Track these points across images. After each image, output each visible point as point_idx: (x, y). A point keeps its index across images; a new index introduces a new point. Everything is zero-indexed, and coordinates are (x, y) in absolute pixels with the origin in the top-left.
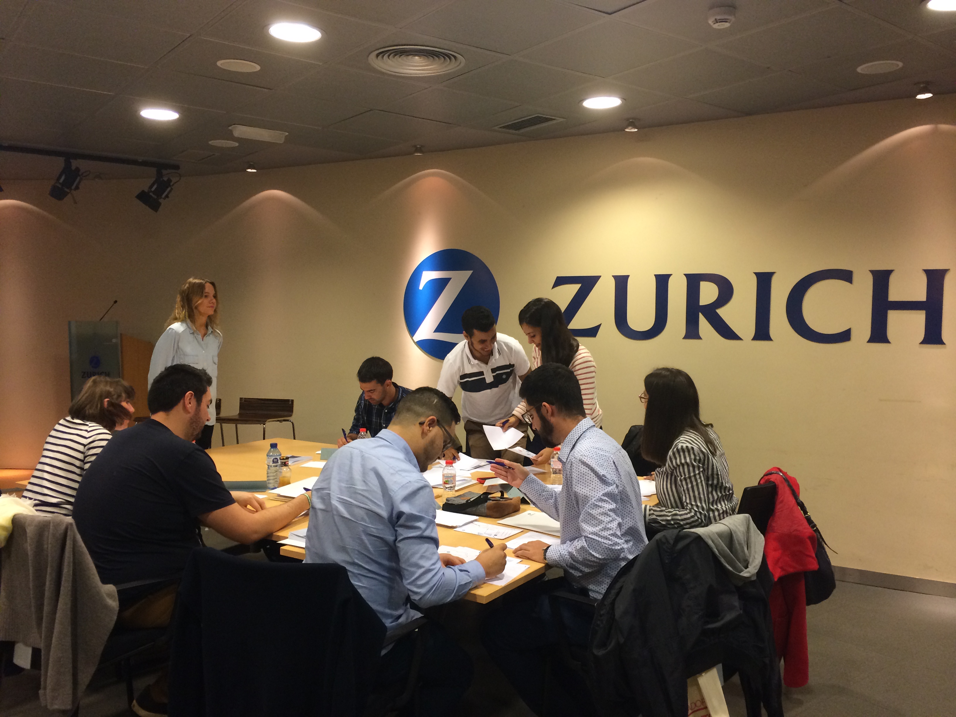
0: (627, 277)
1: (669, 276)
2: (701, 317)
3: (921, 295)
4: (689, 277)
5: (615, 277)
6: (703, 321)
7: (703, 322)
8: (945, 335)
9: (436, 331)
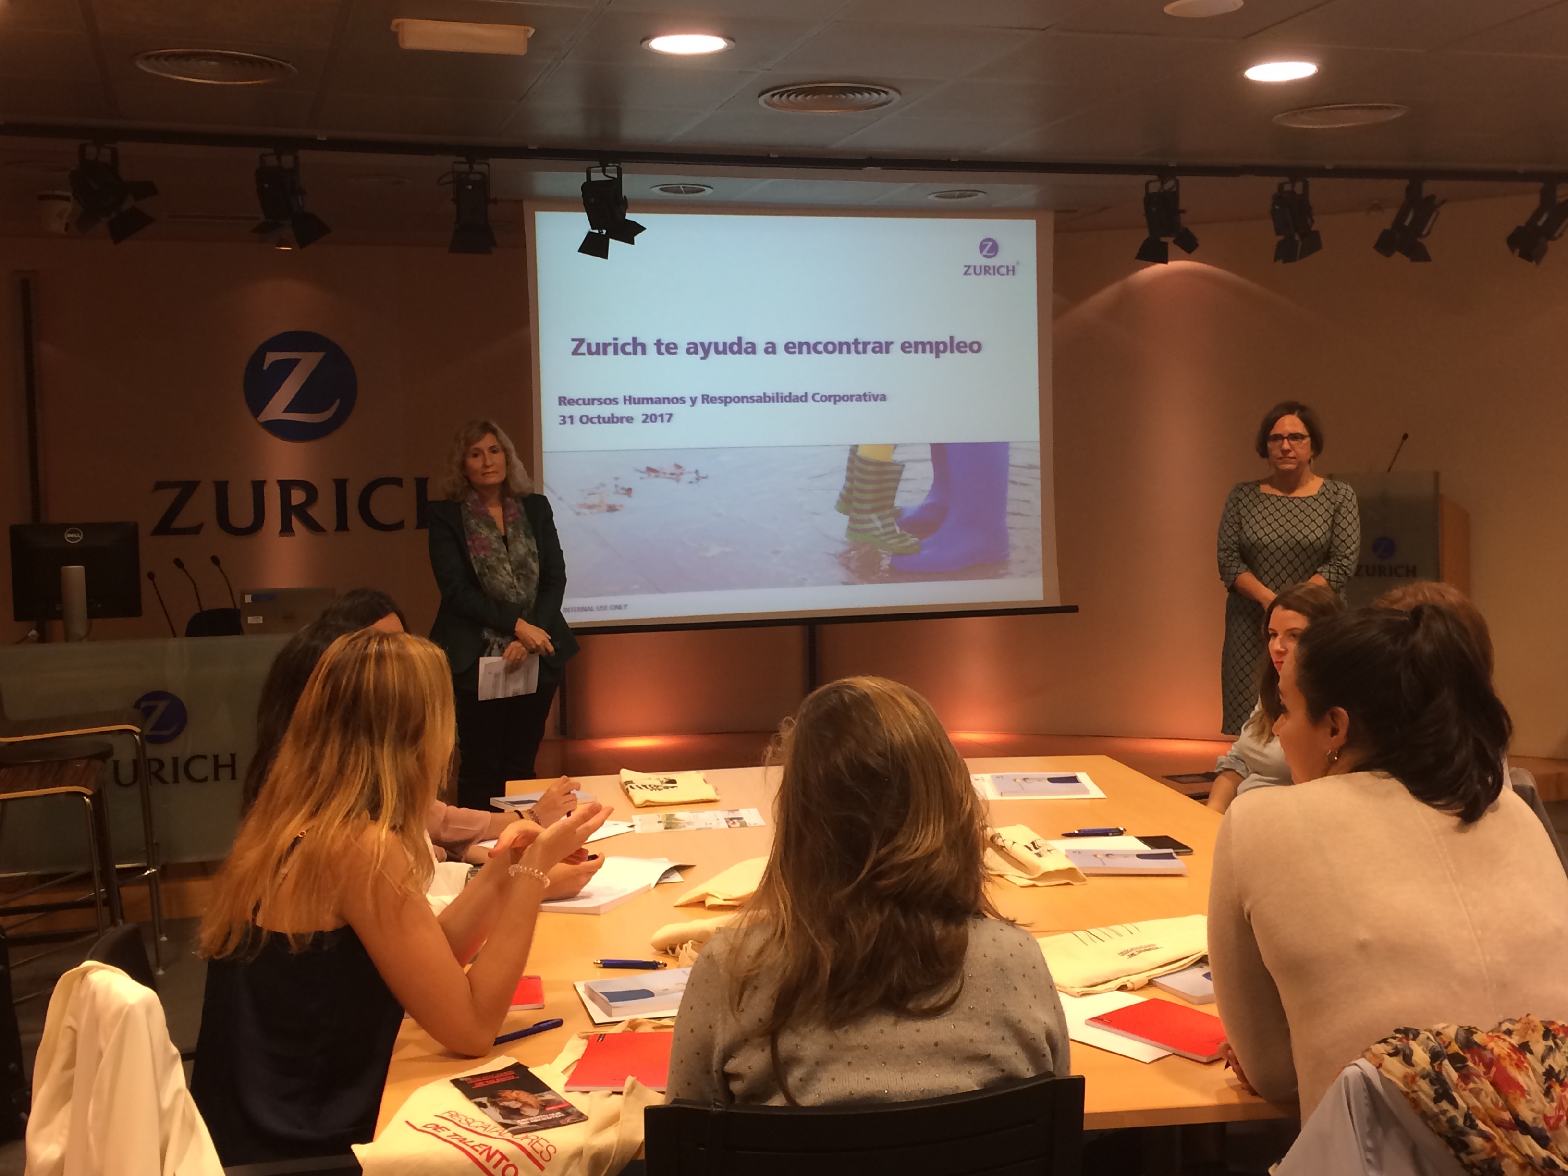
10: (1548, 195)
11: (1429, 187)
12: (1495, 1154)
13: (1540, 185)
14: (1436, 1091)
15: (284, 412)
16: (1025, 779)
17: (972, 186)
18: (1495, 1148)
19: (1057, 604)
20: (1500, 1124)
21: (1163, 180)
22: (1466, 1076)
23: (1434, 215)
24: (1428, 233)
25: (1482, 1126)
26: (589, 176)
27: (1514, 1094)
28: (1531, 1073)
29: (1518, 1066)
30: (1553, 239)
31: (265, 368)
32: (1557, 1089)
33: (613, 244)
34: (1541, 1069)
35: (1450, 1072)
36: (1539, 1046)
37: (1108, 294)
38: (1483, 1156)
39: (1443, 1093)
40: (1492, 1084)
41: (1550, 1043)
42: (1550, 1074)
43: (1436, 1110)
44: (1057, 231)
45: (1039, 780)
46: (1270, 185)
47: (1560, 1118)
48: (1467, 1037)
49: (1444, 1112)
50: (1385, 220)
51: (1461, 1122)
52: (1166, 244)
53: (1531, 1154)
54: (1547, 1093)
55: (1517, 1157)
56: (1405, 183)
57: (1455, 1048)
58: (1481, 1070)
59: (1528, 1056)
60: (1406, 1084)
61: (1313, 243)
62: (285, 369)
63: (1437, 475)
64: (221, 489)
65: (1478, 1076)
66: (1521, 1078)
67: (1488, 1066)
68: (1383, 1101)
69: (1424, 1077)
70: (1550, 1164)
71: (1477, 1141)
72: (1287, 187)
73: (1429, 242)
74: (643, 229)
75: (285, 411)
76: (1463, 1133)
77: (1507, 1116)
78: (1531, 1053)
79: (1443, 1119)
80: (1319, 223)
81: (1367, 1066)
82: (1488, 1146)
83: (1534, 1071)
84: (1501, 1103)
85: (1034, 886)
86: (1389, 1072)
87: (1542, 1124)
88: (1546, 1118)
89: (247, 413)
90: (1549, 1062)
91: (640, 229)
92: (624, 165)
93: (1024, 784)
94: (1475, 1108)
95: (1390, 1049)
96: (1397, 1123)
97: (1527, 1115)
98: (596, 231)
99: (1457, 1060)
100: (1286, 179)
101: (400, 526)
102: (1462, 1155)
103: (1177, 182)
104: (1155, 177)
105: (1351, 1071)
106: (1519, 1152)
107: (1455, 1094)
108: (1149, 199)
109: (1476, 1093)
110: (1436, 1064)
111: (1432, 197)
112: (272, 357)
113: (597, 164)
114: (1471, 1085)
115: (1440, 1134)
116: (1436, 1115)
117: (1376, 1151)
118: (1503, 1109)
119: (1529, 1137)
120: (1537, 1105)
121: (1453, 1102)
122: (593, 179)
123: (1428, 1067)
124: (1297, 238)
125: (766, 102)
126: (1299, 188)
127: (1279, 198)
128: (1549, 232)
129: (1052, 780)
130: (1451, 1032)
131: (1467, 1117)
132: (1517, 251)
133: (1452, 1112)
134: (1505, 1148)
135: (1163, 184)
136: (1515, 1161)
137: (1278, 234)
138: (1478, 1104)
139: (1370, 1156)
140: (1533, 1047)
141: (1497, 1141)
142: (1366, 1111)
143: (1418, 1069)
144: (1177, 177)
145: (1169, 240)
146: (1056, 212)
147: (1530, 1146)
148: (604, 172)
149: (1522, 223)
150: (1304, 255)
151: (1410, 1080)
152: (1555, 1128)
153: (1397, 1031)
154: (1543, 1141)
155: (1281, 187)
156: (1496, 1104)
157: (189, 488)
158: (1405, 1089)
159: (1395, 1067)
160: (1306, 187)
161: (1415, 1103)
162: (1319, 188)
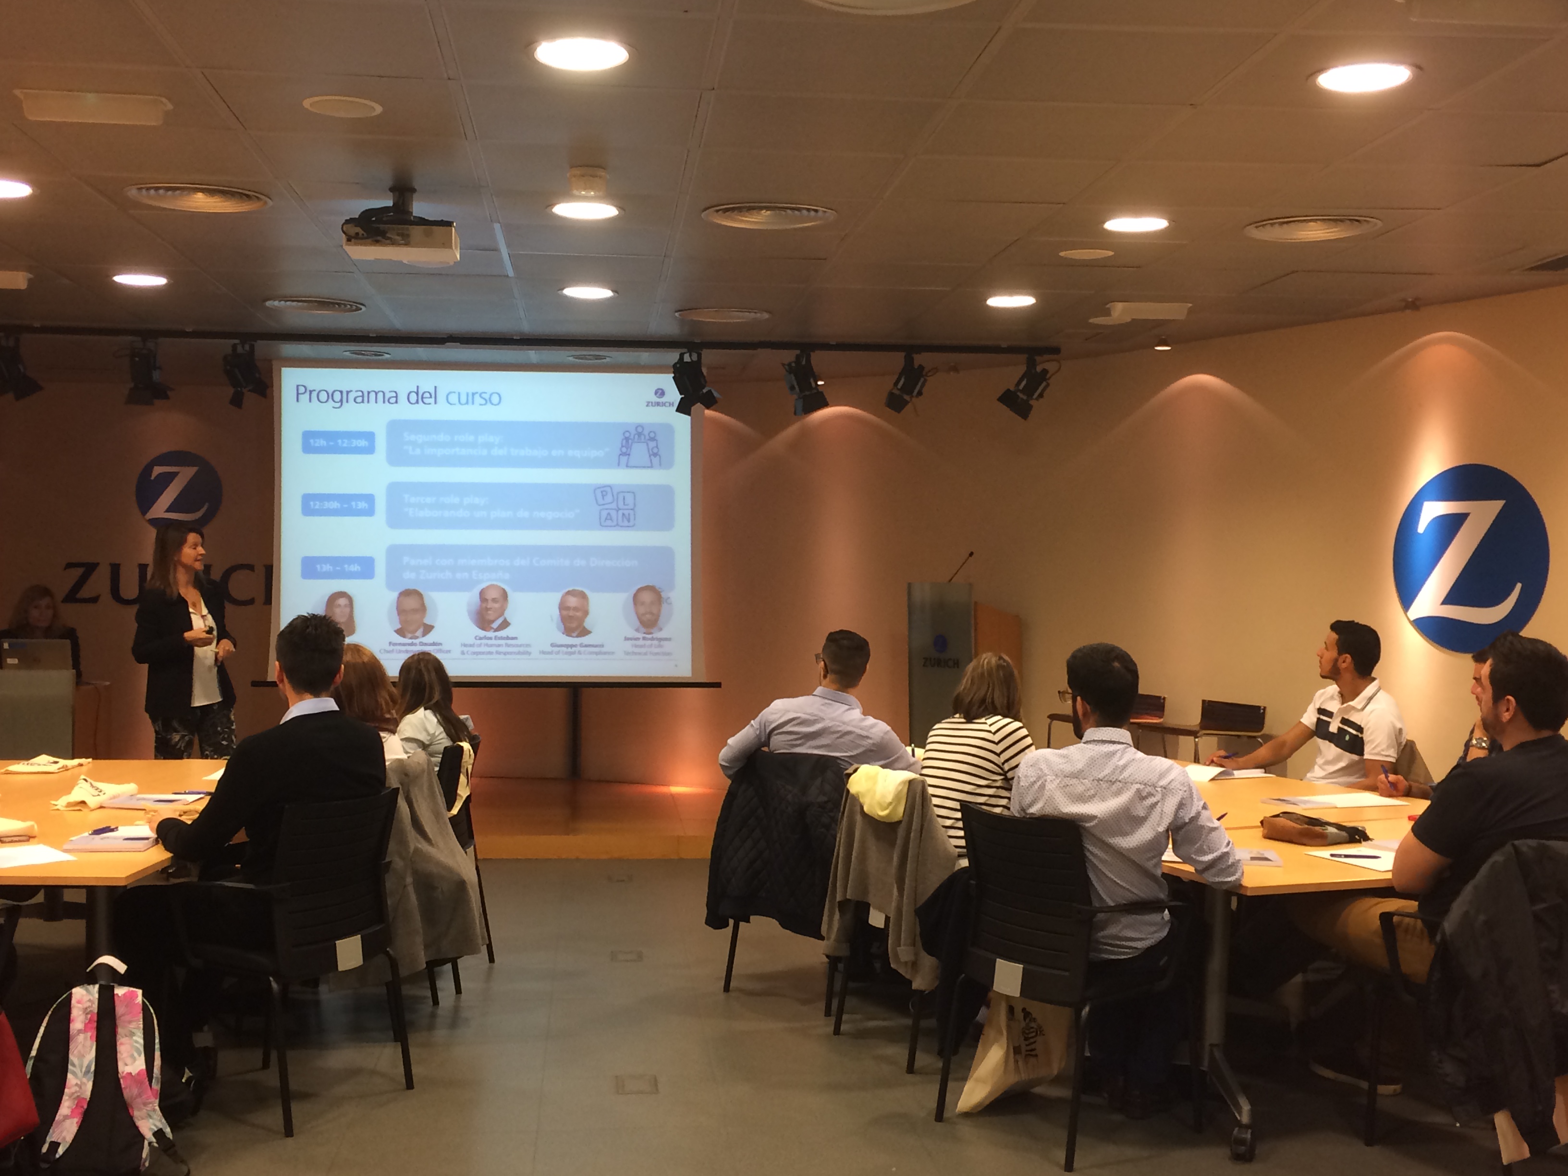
9: (1444, 603)
10: (1031, 364)
11: (920, 359)
15: (165, 512)
19: (703, 680)
21: (690, 352)
23: (922, 380)
30: (1037, 399)
31: (153, 478)
50: (891, 382)
56: (903, 355)
61: (820, 401)
62: (167, 479)
64: (115, 569)
72: (800, 357)
75: (167, 511)
89: (136, 511)
98: (235, 390)
100: (798, 352)
101: (251, 602)
103: (699, 355)
111: (921, 367)
112: (157, 470)
126: (805, 358)
128: (1032, 394)
132: (1009, 408)
135: (691, 355)
144: (700, 351)
149: (1011, 387)
155: (796, 356)
157: (90, 568)
160: (809, 357)
162: (818, 359)
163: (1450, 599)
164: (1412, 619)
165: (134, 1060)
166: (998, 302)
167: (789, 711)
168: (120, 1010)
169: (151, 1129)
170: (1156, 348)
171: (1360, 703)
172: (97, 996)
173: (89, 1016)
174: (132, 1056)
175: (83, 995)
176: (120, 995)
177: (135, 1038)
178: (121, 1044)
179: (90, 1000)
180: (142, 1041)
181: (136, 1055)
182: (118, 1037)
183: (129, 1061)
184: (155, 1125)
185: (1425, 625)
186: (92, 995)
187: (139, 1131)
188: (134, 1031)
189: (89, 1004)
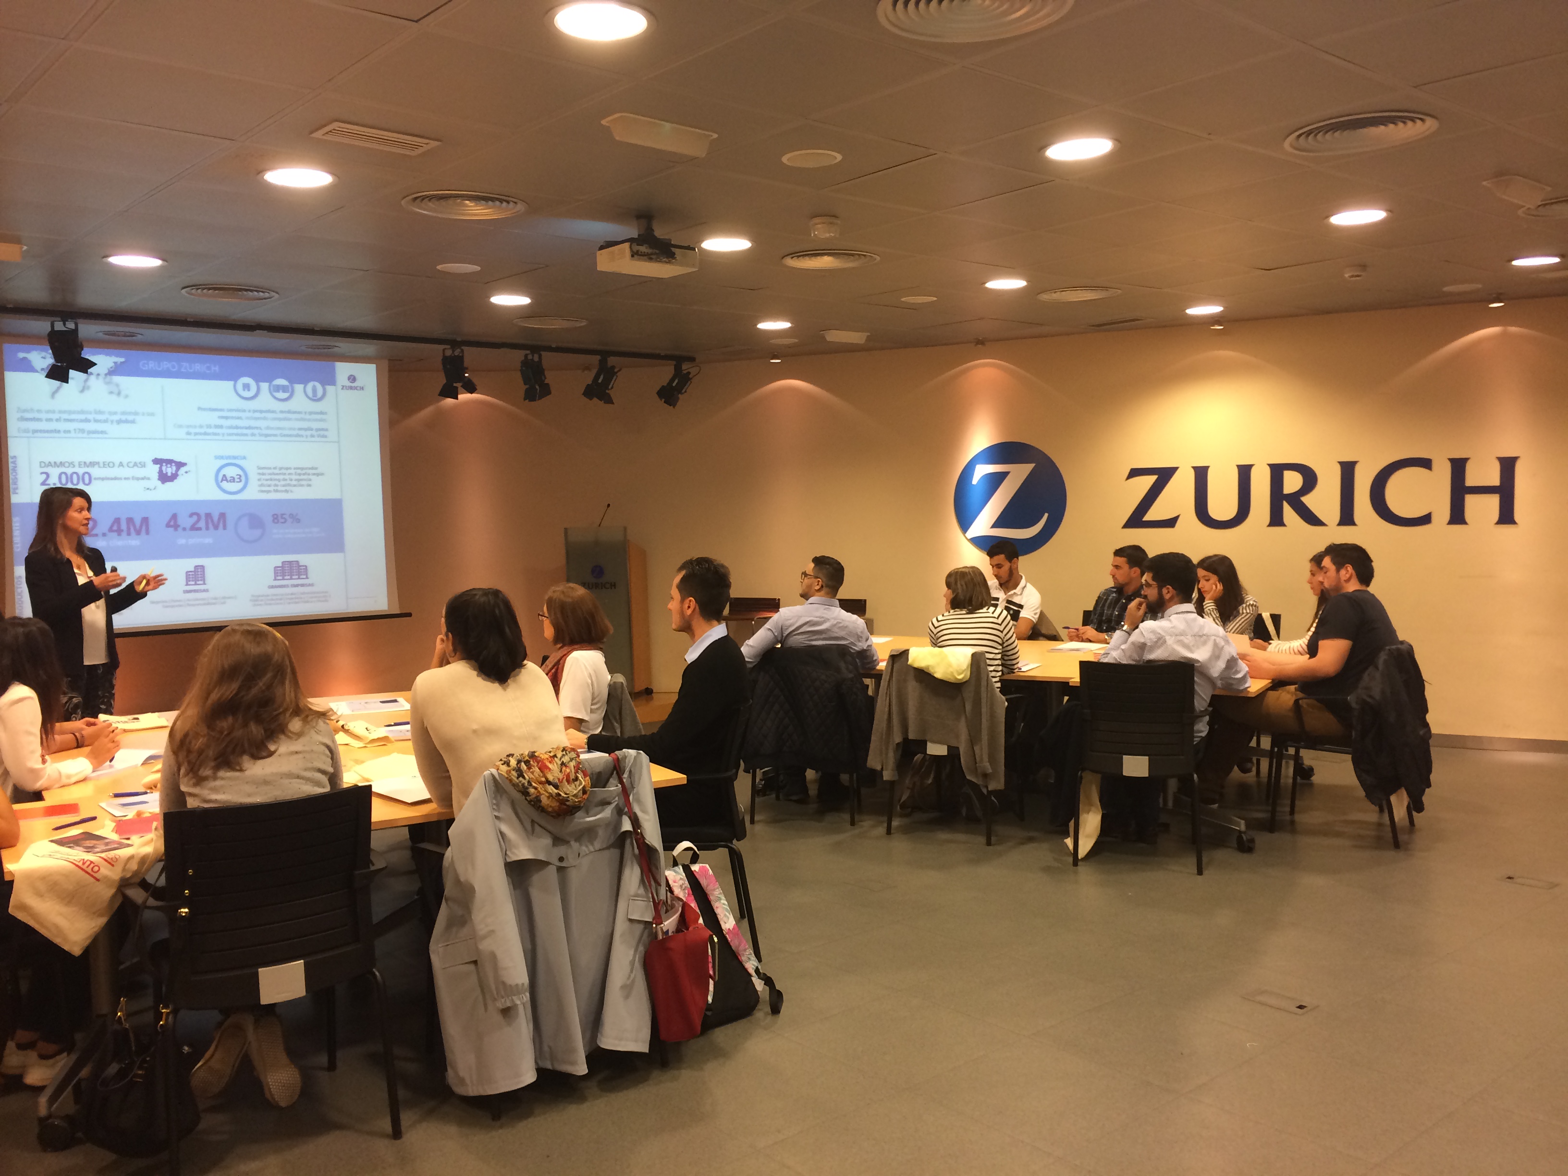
0: (1207, 467)
1: (1250, 466)
2: (1285, 504)
3: (1495, 481)
4: (1272, 466)
5: (1194, 468)
6: (1288, 510)
7: (1288, 512)
8: (1517, 516)
9: (993, 527)
10: (678, 369)
11: (612, 361)
12: (538, 794)
13: (674, 363)
14: (518, 774)
16: (366, 703)
17: (329, 344)
18: (539, 792)
19: (398, 612)
20: (541, 783)
21: (453, 348)
22: (529, 768)
23: (615, 377)
24: (612, 388)
25: (534, 784)
26: (52, 326)
27: (546, 771)
28: (555, 764)
29: (550, 762)
30: (682, 394)
32: (564, 768)
33: (72, 373)
34: (559, 763)
35: (524, 766)
36: (559, 755)
37: (427, 412)
38: (534, 796)
39: (521, 774)
40: (539, 769)
41: (564, 753)
42: (563, 764)
43: (518, 781)
44: (390, 370)
45: (375, 702)
46: (519, 355)
47: (564, 778)
48: (532, 755)
49: (520, 782)
50: (588, 378)
51: (526, 784)
52: (457, 388)
53: (551, 792)
54: (561, 771)
55: (547, 795)
56: (598, 357)
57: (527, 758)
58: (536, 764)
59: (556, 759)
60: (507, 774)
61: (546, 390)
63: (625, 529)
65: (534, 766)
66: (550, 766)
67: (538, 763)
68: (501, 784)
69: (514, 770)
70: (559, 795)
71: (532, 790)
72: (530, 357)
73: (612, 393)
74: (95, 364)
76: (527, 788)
77: (543, 779)
78: (557, 757)
79: (520, 784)
80: (550, 377)
81: (494, 771)
82: (536, 791)
83: (557, 764)
84: (541, 775)
85: (365, 747)
86: (501, 771)
87: (557, 781)
88: (559, 779)
90: (563, 759)
91: (94, 364)
92: (79, 321)
93: (366, 705)
94: (532, 778)
95: (502, 762)
96: (505, 792)
97: (551, 778)
98: (59, 364)
99: (527, 763)
100: (528, 352)
102: (527, 798)
103: (462, 351)
104: (449, 347)
105: (486, 773)
106: (548, 792)
107: (525, 774)
108: (446, 360)
109: (532, 773)
110: (519, 765)
111: (613, 367)
113: (59, 319)
114: (531, 770)
115: (520, 791)
116: (518, 784)
117: (497, 805)
118: (542, 777)
119: (551, 786)
120: (556, 775)
121: (524, 777)
122: (56, 329)
123: (516, 766)
124: (537, 387)
125: (187, 292)
126: (536, 358)
127: (526, 363)
128: (679, 389)
129: (381, 702)
130: (527, 753)
131: (529, 782)
132: (663, 400)
133: (523, 781)
134: (542, 792)
135: (453, 351)
136: (546, 796)
137: (525, 384)
138: (533, 777)
139: (495, 807)
140: (557, 755)
141: (539, 789)
142: (493, 788)
143: (512, 767)
144: (463, 348)
145: (458, 385)
146: (389, 360)
147: (551, 789)
148: (64, 325)
149: (665, 385)
150: (540, 399)
151: (508, 772)
152: (562, 782)
153: (507, 756)
154: (556, 787)
155: (526, 356)
156: (539, 775)
158: (506, 776)
159: (504, 768)
160: (540, 356)
161: (511, 781)
162: (548, 358)
163: (997, 525)
164: (969, 538)
165: (728, 918)
166: (766, 326)
167: (801, 617)
168: (703, 882)
169: (753, 968)
170: (771, 361)
171: (1019, 591)
172: (684, 874)
173: (687, 891)
174: (725, 915)
175: (674, 876)
176: (697, 871)
177: (722, 901)
178: (717, 907)
179: (681, 879)
180: (726, 903)
181: (727, 914)
182: (712, 903)
183: (725, 919)
184: (754, 965)
185: (978, 542)
186: (682, 875)
187: (748, 972)
188: (719, 896)
189: (681, 882)
